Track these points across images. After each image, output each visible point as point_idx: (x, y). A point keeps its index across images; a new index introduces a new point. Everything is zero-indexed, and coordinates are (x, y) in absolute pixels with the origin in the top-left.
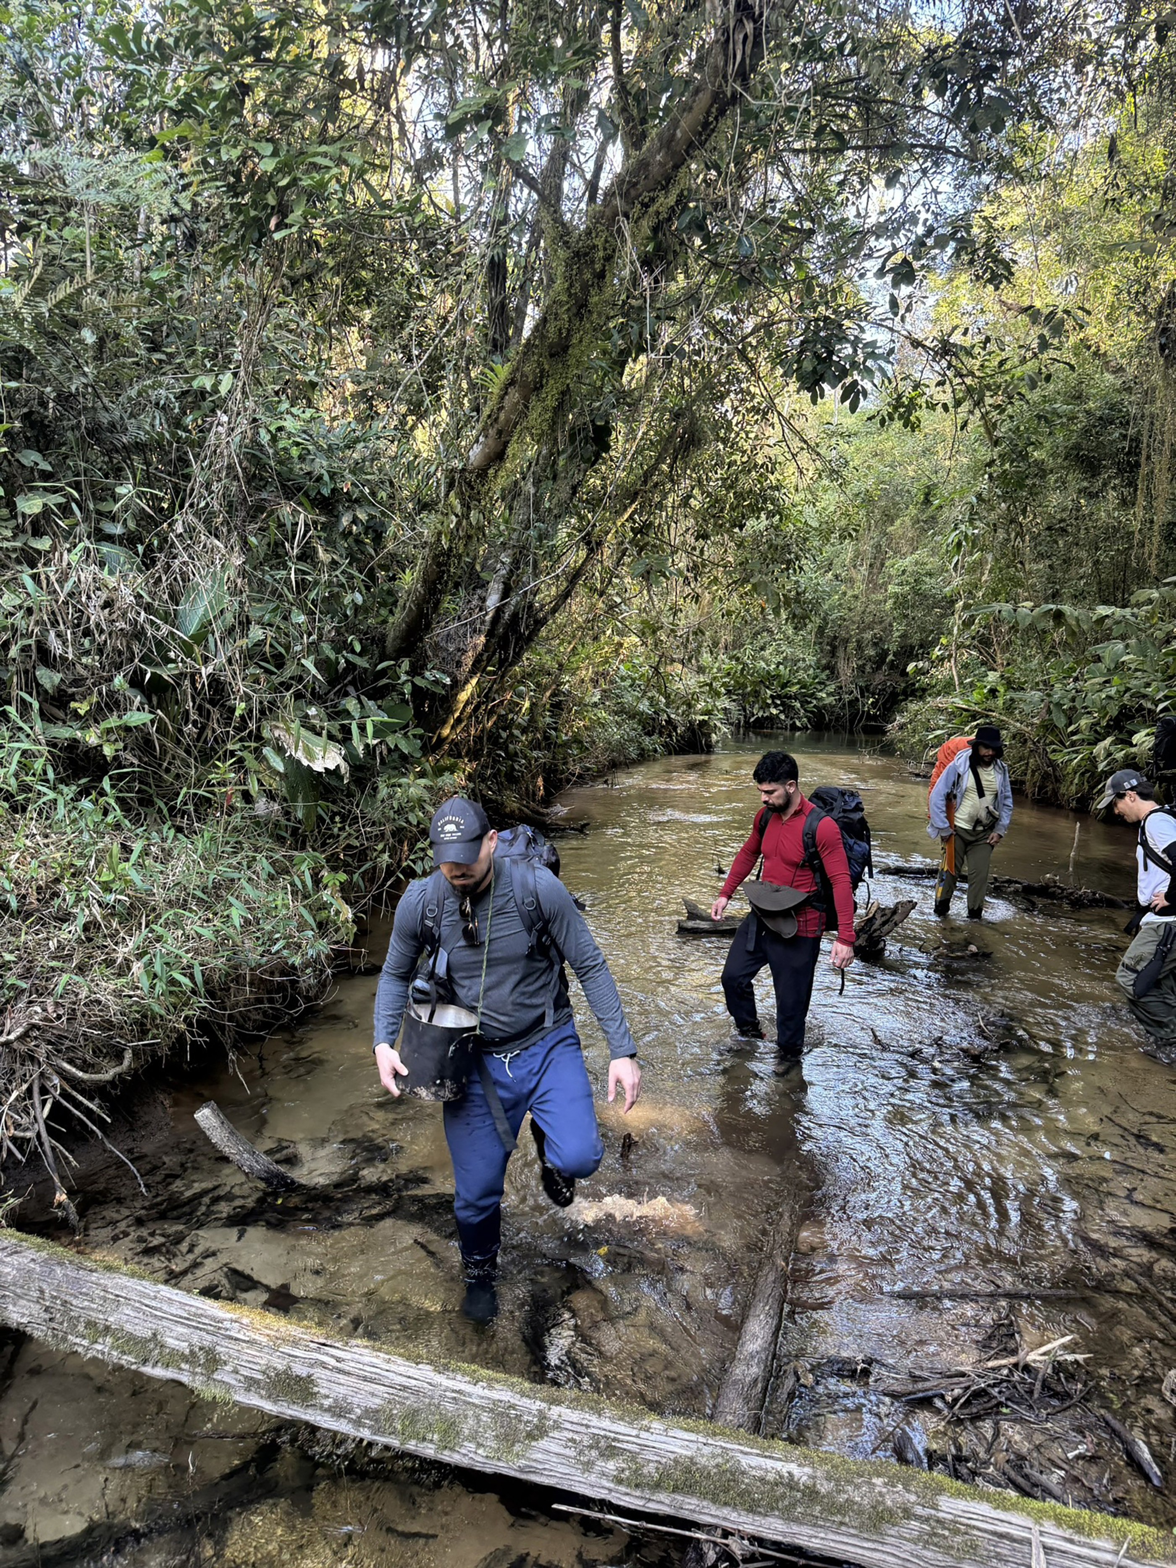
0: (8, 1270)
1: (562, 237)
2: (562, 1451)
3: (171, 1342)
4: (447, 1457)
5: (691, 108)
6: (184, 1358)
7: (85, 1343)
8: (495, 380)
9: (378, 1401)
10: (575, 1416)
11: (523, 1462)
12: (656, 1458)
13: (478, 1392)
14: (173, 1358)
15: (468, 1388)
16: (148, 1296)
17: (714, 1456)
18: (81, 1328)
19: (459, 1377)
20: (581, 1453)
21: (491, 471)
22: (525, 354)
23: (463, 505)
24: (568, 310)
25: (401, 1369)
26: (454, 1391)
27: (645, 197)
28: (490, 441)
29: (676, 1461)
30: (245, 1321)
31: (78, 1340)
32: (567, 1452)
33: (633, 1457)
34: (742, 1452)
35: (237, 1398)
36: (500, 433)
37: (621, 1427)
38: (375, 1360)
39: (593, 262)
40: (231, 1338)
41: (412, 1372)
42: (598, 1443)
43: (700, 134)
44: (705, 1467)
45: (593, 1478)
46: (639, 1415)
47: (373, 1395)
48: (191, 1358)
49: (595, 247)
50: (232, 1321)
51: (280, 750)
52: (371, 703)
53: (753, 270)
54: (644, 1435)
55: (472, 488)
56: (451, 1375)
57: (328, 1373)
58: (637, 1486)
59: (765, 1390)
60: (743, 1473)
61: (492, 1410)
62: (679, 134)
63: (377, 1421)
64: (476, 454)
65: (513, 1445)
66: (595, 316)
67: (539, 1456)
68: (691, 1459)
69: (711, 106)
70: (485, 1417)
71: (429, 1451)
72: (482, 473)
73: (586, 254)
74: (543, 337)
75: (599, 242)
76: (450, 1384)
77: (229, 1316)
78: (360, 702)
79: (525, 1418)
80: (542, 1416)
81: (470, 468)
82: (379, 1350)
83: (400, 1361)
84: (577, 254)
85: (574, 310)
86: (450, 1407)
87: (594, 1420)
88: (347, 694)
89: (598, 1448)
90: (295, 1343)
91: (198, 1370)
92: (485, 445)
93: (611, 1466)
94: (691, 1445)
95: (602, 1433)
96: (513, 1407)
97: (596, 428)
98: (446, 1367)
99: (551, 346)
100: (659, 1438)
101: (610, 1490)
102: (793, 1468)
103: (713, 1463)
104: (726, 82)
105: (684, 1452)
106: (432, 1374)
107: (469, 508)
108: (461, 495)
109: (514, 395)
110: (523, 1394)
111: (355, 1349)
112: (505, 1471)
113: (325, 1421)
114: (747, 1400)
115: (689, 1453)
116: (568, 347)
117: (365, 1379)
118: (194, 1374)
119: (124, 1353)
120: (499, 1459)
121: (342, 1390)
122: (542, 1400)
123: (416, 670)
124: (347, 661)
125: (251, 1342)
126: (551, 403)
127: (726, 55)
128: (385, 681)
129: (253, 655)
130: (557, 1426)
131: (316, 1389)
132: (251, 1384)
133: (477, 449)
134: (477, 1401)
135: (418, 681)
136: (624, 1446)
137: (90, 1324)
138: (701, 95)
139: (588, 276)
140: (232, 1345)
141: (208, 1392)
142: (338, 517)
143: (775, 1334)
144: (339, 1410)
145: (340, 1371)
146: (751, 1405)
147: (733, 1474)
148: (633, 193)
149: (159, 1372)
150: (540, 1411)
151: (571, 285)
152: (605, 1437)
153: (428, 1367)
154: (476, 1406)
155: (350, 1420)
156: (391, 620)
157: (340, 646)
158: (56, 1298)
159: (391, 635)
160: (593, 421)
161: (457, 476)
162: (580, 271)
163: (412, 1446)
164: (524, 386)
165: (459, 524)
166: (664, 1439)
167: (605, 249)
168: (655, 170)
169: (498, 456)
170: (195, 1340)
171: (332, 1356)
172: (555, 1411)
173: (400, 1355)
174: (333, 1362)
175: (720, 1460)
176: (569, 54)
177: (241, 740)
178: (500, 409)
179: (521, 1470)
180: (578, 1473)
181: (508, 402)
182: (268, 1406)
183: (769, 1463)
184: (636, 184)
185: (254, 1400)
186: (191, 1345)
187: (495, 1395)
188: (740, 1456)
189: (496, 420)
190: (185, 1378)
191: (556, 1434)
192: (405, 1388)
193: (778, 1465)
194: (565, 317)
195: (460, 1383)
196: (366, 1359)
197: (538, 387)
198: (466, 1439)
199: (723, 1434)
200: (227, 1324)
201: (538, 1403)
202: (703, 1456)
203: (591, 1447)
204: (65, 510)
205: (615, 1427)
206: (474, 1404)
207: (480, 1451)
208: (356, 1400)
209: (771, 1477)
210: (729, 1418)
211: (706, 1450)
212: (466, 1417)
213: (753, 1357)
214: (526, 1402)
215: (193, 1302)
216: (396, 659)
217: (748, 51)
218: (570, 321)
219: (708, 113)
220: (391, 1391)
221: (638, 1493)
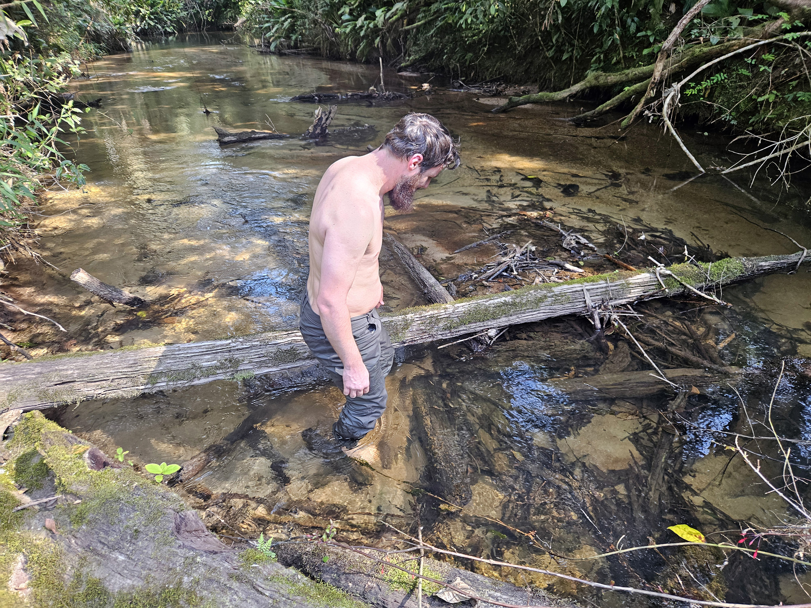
3: (205, 364)
6: (217, 368)
7: (149, 386)
10: (416, 315)
12: (456, 316)
14: (210, 371)
20: (426, 326)
29: (464, 313)
31: (143, 387)
33: (447, 319)
40: (239, 349)
45: (434, 333)
48: (221, 367)
54: (447, 310)
58: (452, 328)
60: (489, 307)
67: (411, 335)
68: (469, 311)
79: (399, 323)
80: (404, 320)
87: (425, 314)
89: (432, 322)
90: (276, 338)
91: (228, 370)
93: (440, 326)
94: (465, 306)
96: (392, 321)
101: (442, 335)
102: (504, 298)
105: (465, 310)
118: (227, 373)
119: (177, 381)
130: (412, 321)
132: (261, 365)
137: (147, 376)
147: (486, 309)
152: (433, 317)
166: (455, 308)
170: (219, 358)
175: (478, 307)
185: (264, 370)
186: (218, 361)
188: (483, 303)
190: (221, 377)
191: (413, 324)
201: (400, 316)
202: (471, 308)
205: (434, 312)
209: (498, 305)
221: (453, 331)
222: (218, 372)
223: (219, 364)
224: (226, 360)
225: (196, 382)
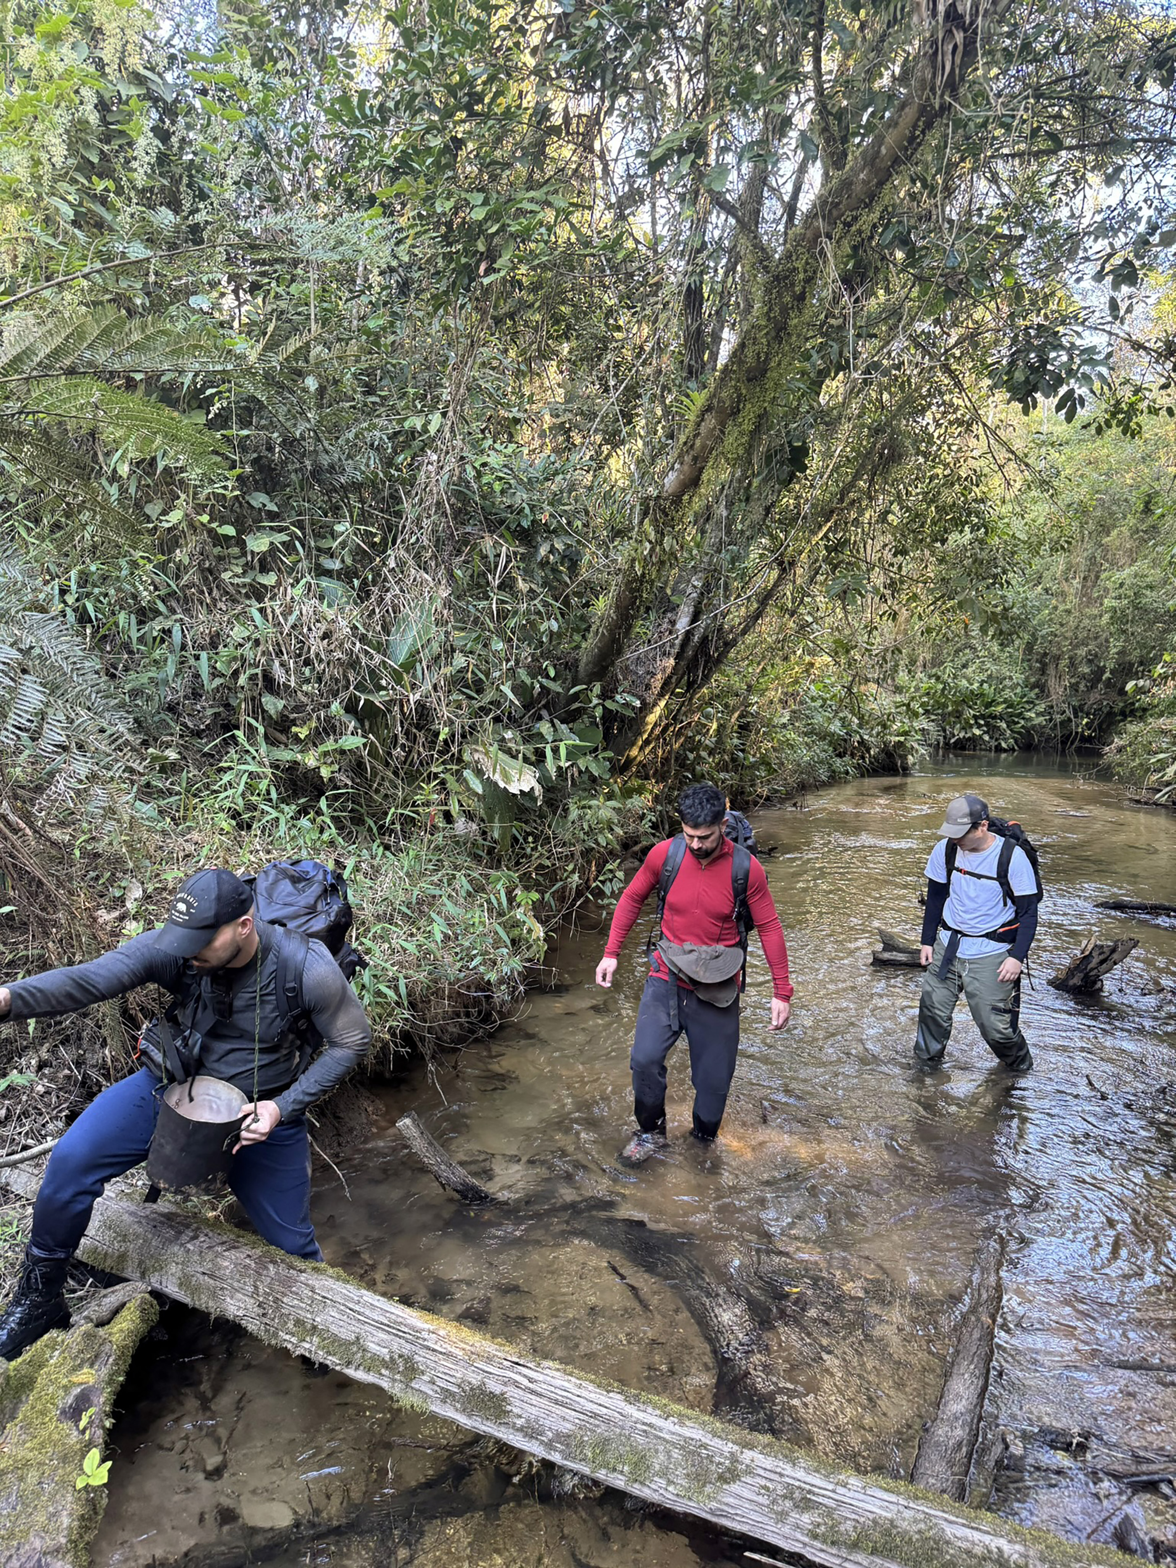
0: (226, 1264)
1: (761, 262)
2: (755, 1498)
3: (373, 1347)
4: (636, 1490)
5: (897, 124)
6: (385, 1364)
7: (294, 1340)
8: (692, 407)
9: (569, 1426)
10: (768, 1462)
11: (714, 1505)
12: (854, 1516)
13: (669, 1427)
14: (374, 1363)
15: (659, 1422)
16: (352, 1300)
17: (916, 1521)
18: (290, 1325)
19: (650, 1410)
20: (774, 1502)
21: (686, 497)
22: (722, 379)
23: (657, 532)
24: (767, 334)
25: (592, 1396)
26: (644, 1424)
27: (848, 216)
28: (686, 468)
29: (874, 1521)
30: (442, 1333)
31: (287, 1337)
32: (760, 1499)
33: (829, 1512)
34: (946, 1520)
35: (433, 1408)
36: (695, 459)
37: (816, 1480)
38: (566, 1384)
39: (793, 285)
40: (428, 1348)
41: (603, 1400)
42: (792, 1493)
43: (906, 149)
44: (906, 1532)
45: (786, 1530)
46: (835, 1469)
47: (564, 1419)
48: (390, 1365)
49: (795, 269)
50: (429, 1331)
51: (479, 773)
52: (564, 726)
53: (961, 282)
54: (841, 1490)
55: (667, 515)
56: (642, 1407)
57: (521, 1392)
58: (833, 1543)
59: (970, 1455)
60: (948, 1543)
61: (682, 1448)
62: (883, 150)
63: (568, 1445)
64: (671, 481)
65: (704, 1486)
66: (794, 338)
67: (731, 1500)
68: (892, 1521)
69: (918, 119)
70: (676, 1454)
71: (619, 1482)
72: (677, 499)
73: (787, 277)
74: (741, 362)
75: (799, 265)
76: (640, 1415)
77: (426, 1326)
78: (553, 725)
79: (717, 1459)
80: (733, 1458)
81: (665, 495)
82: (571, 1374)
83: (591, 1387)
84: (777, 278)
85: (773, 334)
86: (641, 1440)
87: (788, 1469)
88: (540, 718)
89: (792, 1499)
90: (489, 1359)
91: (398, 1377)
92: (680, 471)
93: (806, 1519)
94: (891, 1506)
95: (797, 1484)
96: (704, 1446)
97: (793, 449)
98: (637, 1399)
99: (749, 371)
100: (857, 1495)
101: (805, 1544)
102: (1003, 1543)
103: (915, 1528)
104: (934, 94)
105: (884, 1514)
106: (623, 1404)
107: (663, 535)
108: (655, 522)
109: (711, 421)
110: (715, 1434)
111: (547, 1371)
112: (696, 1512)
113: (517, 1441)
114: (951, 1464)
115: (889, 1515)
116: (766, 371)
117: (556, 1402)
118: (394, 1380)
119: (329, 1353)
120: (690, 1499)
121: (534, 1410)
122: (734, 1443)
123: (607, 694)
124: (542, 686)
125: (448, 1355)
126: (748, 426)
127: (934, 68)
128: (576, 705)
129: (457, 681)
130: (749, 1471)
131: (509, 1408)
132: (447, 1396)
133: (672, 476)
134: (667, 1437)
135: (609, 704)
136: (820, 1500)
137: (299, 1322)
138: (907, 110)
139: (787, 299)
140: (430, 1355)
141: (407, 1399)
142: (536, 548)
143: (982, 1395)
144: (531, 1431)
145: (533, 1392)
146: (956, 1469)
147: (935, 1542)
148: (835, 213)
149: (360, 1375)
150: (732, 1453)
151: (770, 310)
152: (799, 1488)
153: (619, 1396)
154: (667, 1442)
155: (542, 1442)
156: (584, 645)
157: (536, 671)
158: (268, 1294)
159: (584, 659)
160: (790, 443)
161: (652, 503)
162: (780, 295)
163: (601, 1475)
164: (721, 411)
165: (652, 550)
166: (862, 1497)
167: (805, 271)
168: (858, 188)
169: (693, 482)
170: (395, 1347)
171: (525, 1376)
172: (748, 1455)
173: (591, 1381)
174: (525, 1382)
175: (922, 1526)
176: (772, 82)
177: (443, 763)
178: (696, 436)
179: (712, 1512)
180: (772, 1522)
181: (703, 429)
182: (462, 1420)
183: (977, 1536)
184: (838, 204)
185: (449, 1412)
186: (391, 1352)
187: (687, 1432)
188: (945, 1525)
189: (692, 446)
190: (385, 1384)
191: (748, 1480)
192: (595, 1416)
193: (987, 1539)
194: (764, 341)
195: (651, 1416)
196: (558, 1383)
197: (735, 412)
198: (656, 1474)
199: (925, 1498)
200: (425, 1335)
201: (730, 1445)
202: (904, 1519)
203: (785, 1497)
204: (289, 547)
205: (809, 1479)
206: (664, 1440)
207: (671, 1488)
208: (547, 1423)
209: (978, 1550)
210: (932, 1481)
211: (908, 1514)
212: (657, 1451)
213: (957, 1419)
214: (717, 1443)
215: (393, 1310)
216: (588, 683)
217: (958, 61)
218: (768, 345)
219: (915, 126)
220: (582, 1417)
221: (834, 1551)
222: (383, 1371)
223: (387, 1358)
224: (400, 1356)
225: (350, 1372)
